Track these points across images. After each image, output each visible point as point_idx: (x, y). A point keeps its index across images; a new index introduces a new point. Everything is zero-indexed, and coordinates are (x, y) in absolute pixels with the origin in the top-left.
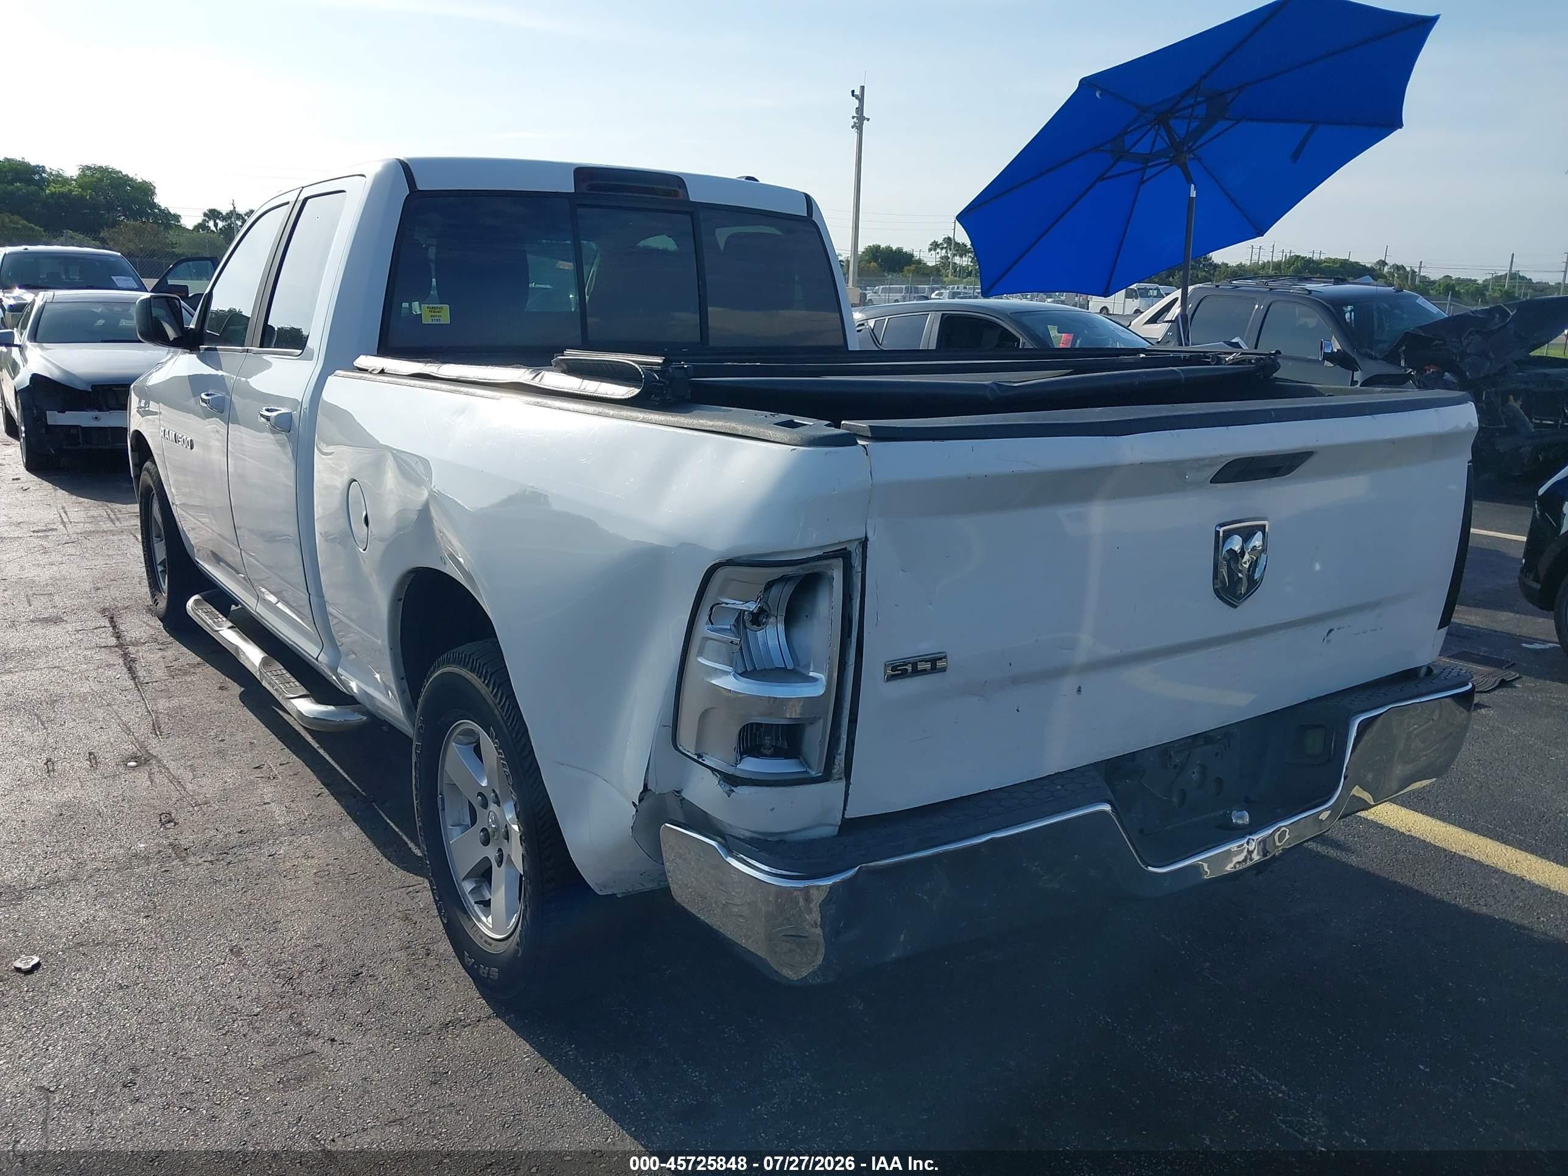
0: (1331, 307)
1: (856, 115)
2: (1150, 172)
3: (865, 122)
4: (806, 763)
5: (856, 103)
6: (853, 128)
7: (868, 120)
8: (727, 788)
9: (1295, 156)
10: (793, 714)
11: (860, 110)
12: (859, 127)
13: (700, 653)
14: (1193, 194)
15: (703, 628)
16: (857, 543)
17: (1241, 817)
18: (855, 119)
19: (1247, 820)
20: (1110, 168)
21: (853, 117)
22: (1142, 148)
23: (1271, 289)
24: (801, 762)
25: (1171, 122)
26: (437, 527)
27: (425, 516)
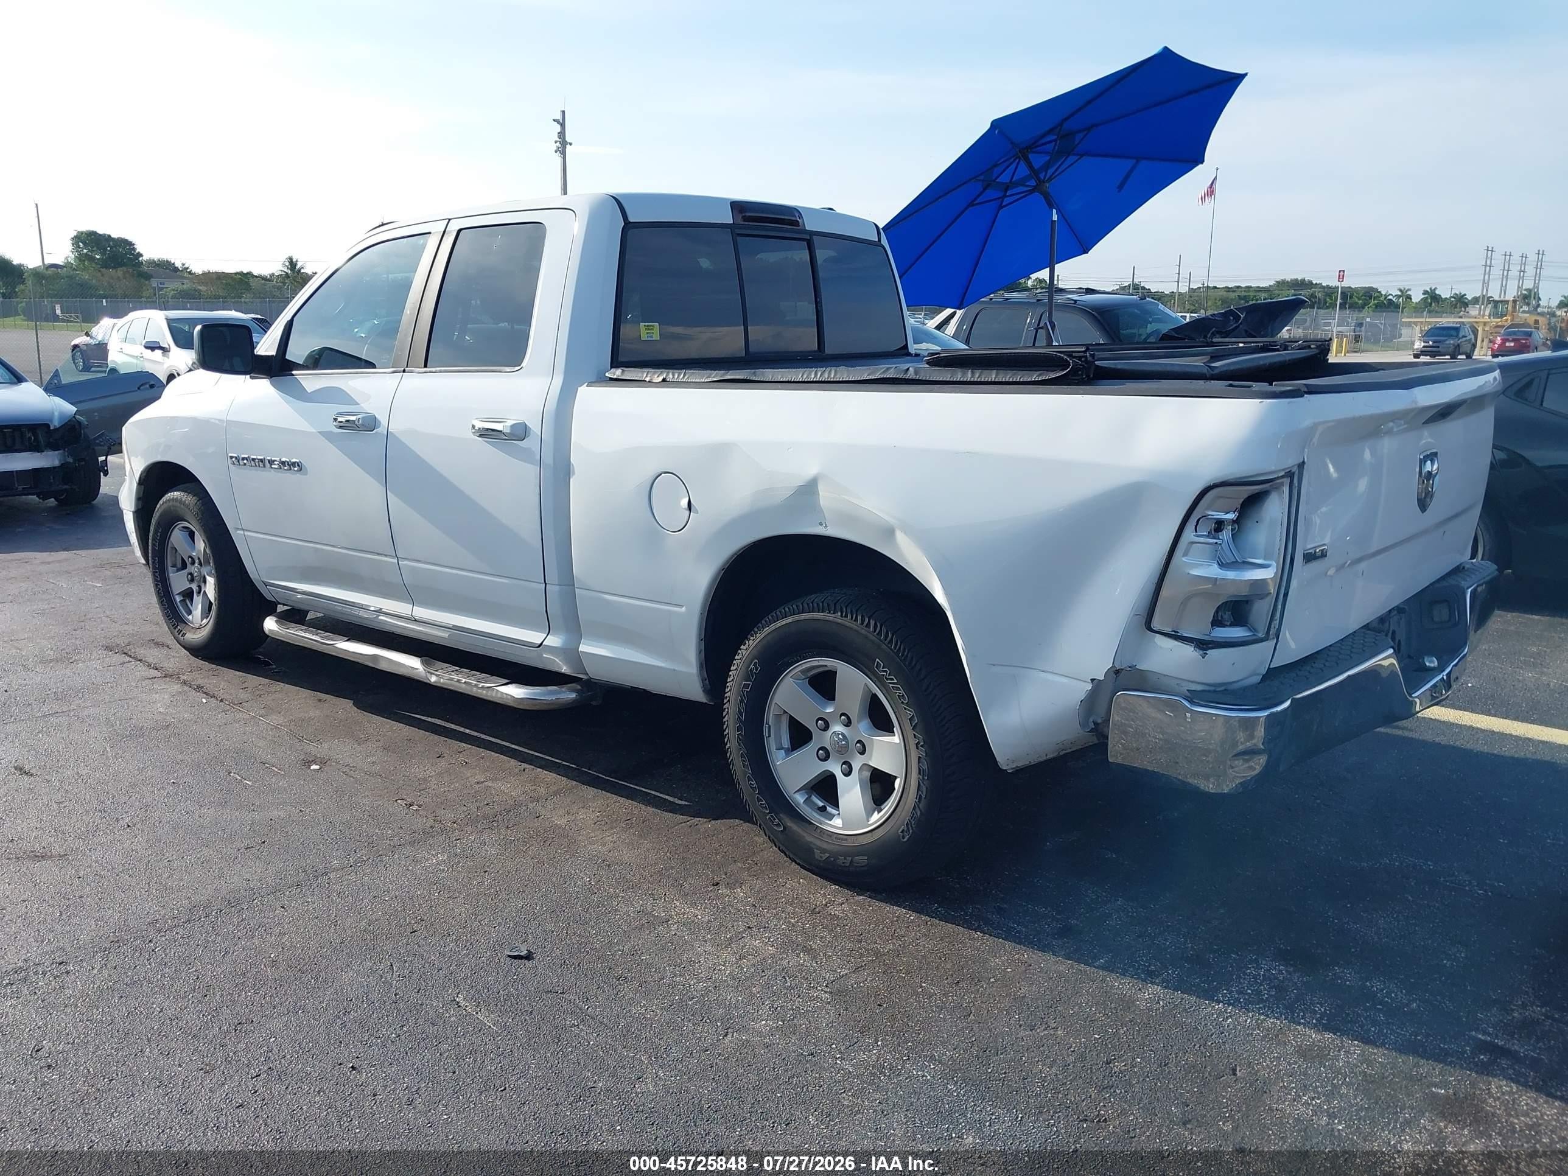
0: (1096, 314)
1: (558, 140)
2: (1007, 201)
3: (568, 146)
4: (1253, 629)
5: (558, 128)
6: (556, 152)
7: (571, 144)
8: (1201, 652)
9: (1120, 187)
10: (1244, 591)
11: (562, 134)
12: (563, 152)
13: (1185, 554)
14: (1055, 218)
15: (1189, 535)
16: (1296, 467)
17: (1433, 662)
18: (558, 144)
19: (1436, 663)
20: (979, 196)
21: (556, 142)
22: (1004, 178)
23: (1038, 300)
24: (1249, 628)
25: (1030, 156)
26: (826, 497)
27: (809, 490)
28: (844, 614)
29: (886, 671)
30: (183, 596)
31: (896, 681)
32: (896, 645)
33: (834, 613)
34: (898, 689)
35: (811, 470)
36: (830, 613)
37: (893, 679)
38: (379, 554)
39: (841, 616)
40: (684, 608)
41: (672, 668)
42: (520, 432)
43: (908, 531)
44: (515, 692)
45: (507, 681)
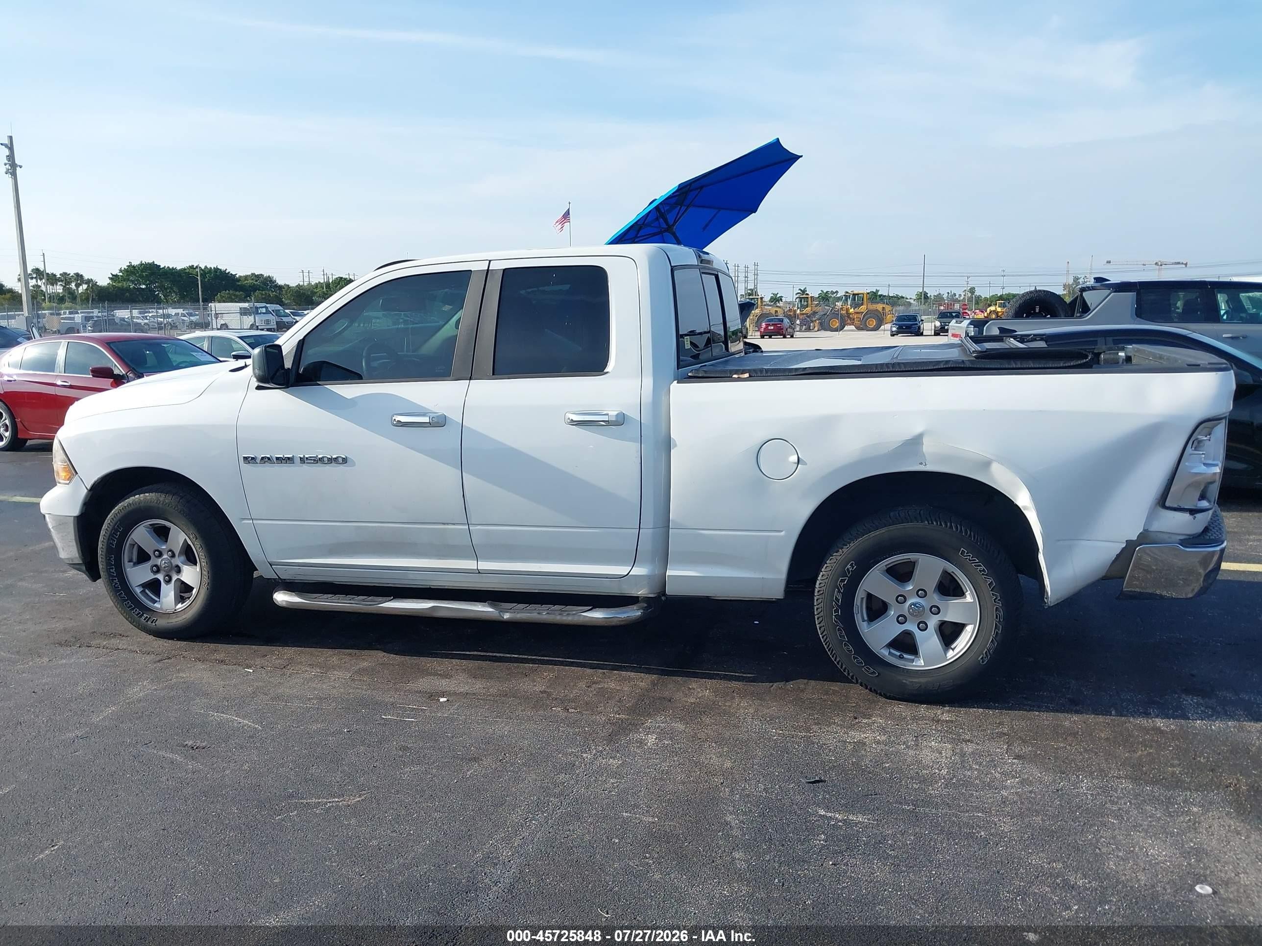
8: (1193, 516)
13: (1187, 461)
15: (1189, 449)
24: (1208, 501)
26: (928, 446)
27: (916, 441)
28: (930, 522)
29: (970, 556)
30: (143, 587)
31: (977, 561)
32: (974, 537)
33: (922, 522)
34: (980, 566)
35: (917, 430)
36: (918, 522)
37: (975, 560)
38: (444, 524)
39: (929, 524)
40: (782, 533)
41: (761, 577)
42: (620, 421)
43: (1003, 461)
44: (597, 615)
45: (591, 607)
